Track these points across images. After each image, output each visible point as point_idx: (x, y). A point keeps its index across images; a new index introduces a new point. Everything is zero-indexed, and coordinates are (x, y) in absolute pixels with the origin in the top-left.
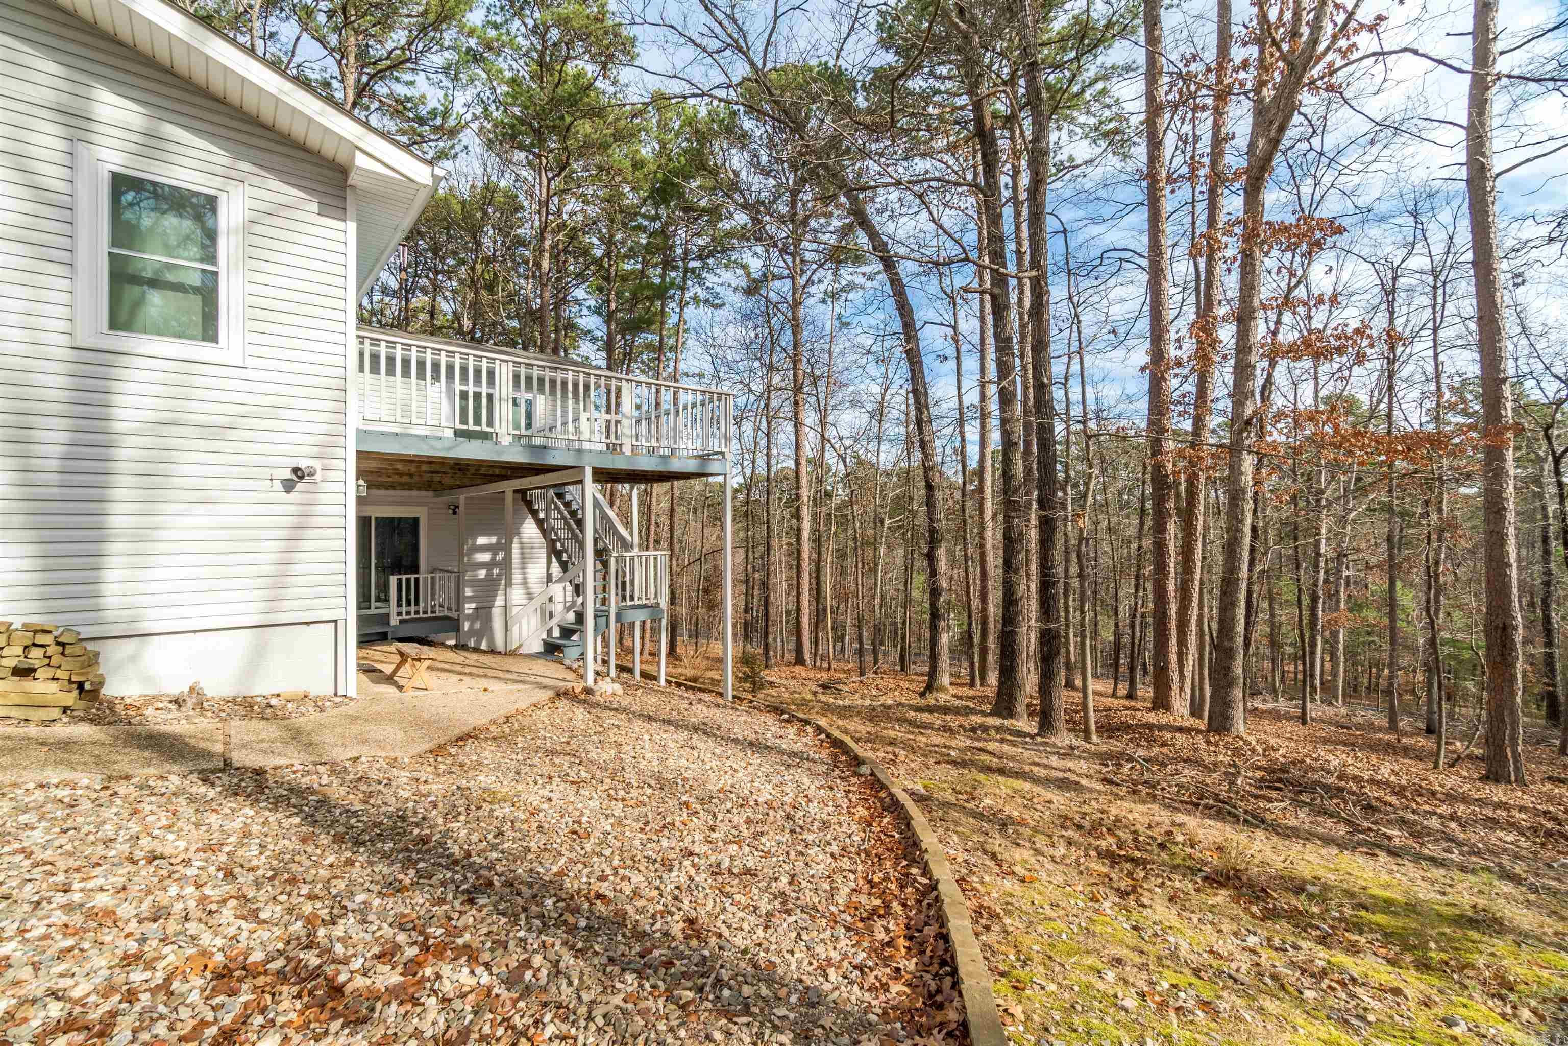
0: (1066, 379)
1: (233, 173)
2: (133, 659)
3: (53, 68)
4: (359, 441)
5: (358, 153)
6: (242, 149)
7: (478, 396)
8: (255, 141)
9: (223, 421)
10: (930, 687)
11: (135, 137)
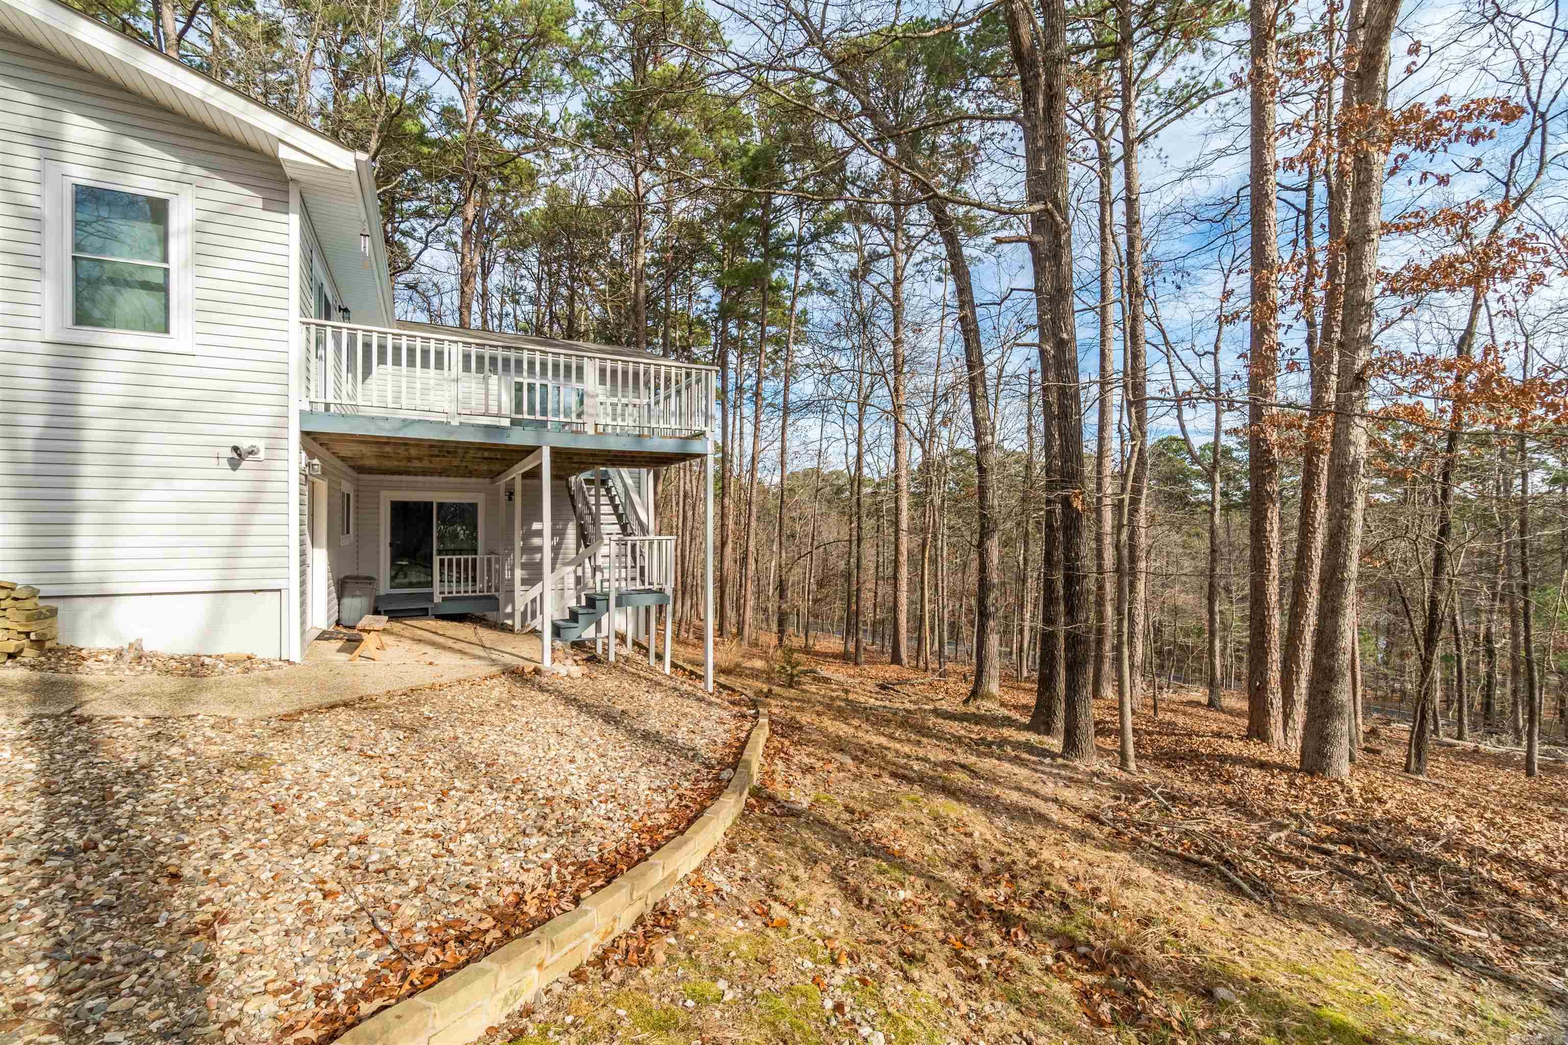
0: (1217, 348)
1: (185, 178)
2: (102, 615)
3: (28, 98)
4: (301, 422)
5: (281, 146)
6: (192, 154)
7: (531, 387)
8: (201, 145)
9: (176, 404)
10: (975, 694)
11: (102, 153)
